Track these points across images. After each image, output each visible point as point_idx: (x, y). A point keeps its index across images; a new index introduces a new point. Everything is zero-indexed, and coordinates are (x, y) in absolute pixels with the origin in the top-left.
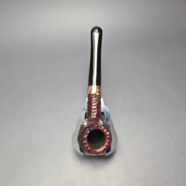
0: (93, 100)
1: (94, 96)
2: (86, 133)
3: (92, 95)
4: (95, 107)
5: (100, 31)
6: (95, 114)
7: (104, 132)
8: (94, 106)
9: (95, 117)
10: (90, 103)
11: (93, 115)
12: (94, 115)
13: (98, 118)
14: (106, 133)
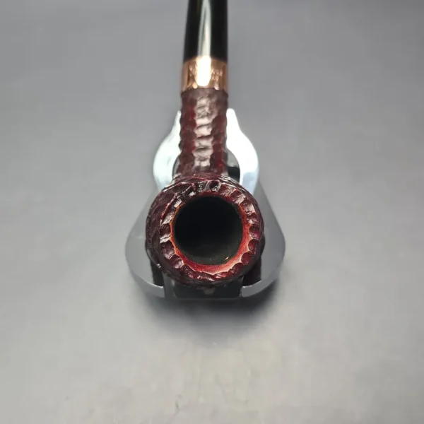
0: (200, 107)
2: (171, 207)
3: (194, 90)
4: (207, 132)
7: (237, 205)
8: (202, 126)
9: (206, 164)
11: (201, 160)
14: (247, 210)
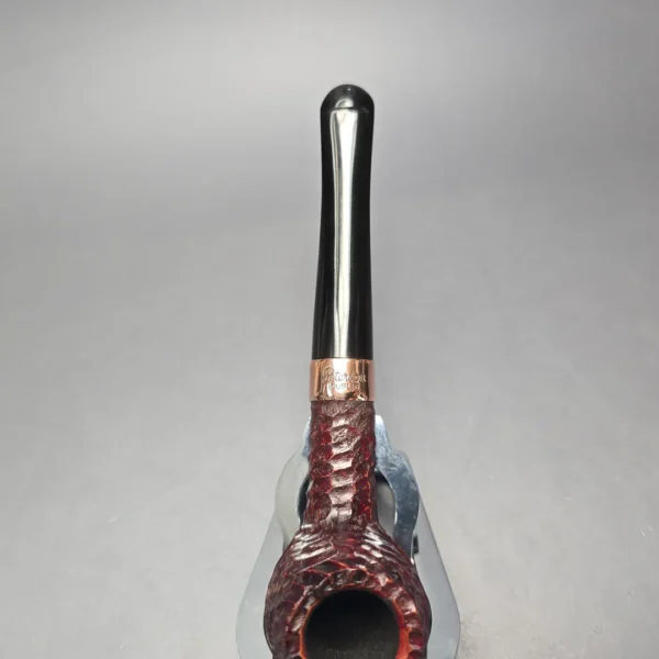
0: (337, 429)
1: (339, 409)
2: (302, 609)
3: (328, 402)
4: (345, 464)
5: (364, 103)
6: (348, 497)
7: (391, 602)
8: (338, 457)
9: (347, 512)
10: (320, 444)
11: (339, 506)
12: (341, 506)
13: (360, 521)
14: (404, 608)
